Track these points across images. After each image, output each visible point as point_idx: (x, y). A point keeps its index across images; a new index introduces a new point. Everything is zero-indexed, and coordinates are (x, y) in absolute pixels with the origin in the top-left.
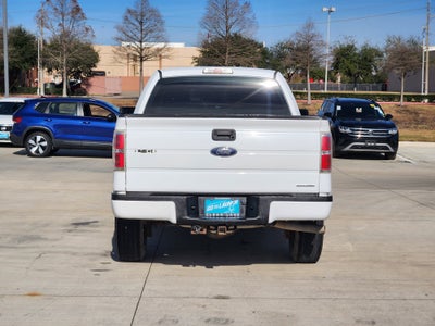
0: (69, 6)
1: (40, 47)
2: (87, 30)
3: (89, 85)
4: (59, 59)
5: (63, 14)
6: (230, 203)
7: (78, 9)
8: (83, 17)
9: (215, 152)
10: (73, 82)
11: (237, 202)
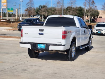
0: (91, 1)
1: (85, 11)
2: (95, 7)
3: (97, 20)
4: (88, 14)
5: (90, 3)
6: (43, 45)
7: (93, 2)
8: (95, 3)
9: (39, 34)
10: (93, 19)
11: (44, 45)
